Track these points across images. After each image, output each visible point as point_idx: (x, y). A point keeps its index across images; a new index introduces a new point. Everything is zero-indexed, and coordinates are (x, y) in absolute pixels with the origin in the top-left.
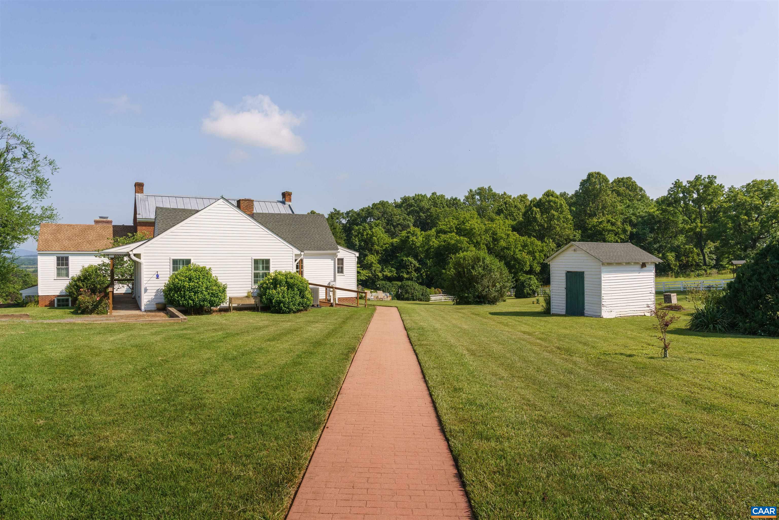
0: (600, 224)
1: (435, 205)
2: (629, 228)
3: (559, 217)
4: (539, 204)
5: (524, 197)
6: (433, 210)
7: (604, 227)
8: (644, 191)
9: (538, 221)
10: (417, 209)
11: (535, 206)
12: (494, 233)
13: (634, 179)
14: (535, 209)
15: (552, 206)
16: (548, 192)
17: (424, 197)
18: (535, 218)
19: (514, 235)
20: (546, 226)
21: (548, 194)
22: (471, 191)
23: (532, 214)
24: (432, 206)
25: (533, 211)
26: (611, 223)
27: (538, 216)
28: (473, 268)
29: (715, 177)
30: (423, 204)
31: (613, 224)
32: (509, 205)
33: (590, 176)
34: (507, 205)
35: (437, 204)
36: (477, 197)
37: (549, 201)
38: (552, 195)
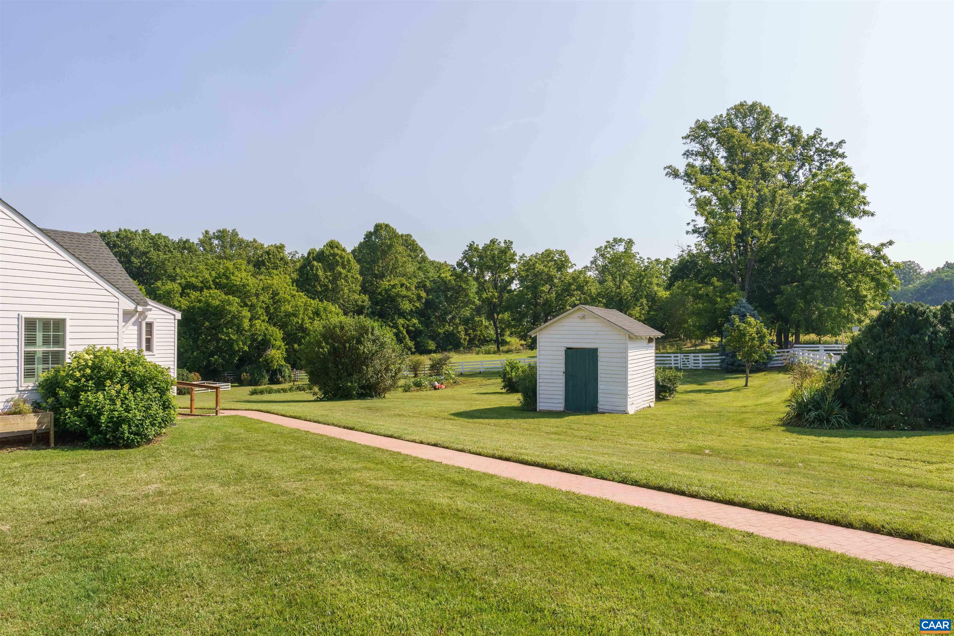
0: (392, 288)
1: (157, 247)
2: (423, 294)
3: (346, 276)
4: (320, 256)
5: (280, 248)
6: (153, 254)
7: (399, 291)
8: (425, 253)
9: (321, 280)
10: (127, 251)
11: (314, 259)
12: (275, 293)
13: (414, 237)
14: (315, 263)
15: (338, 262)
16: (332, 242)
17: (135, 235)
18: (316, 275)
19: (301, 297)
20: (330, 286)
21: (332, 245)
22: (207, 232)
23: (312, 270)
24: (152, 249)
25: (313, 266)
26: (406, 287)
27: (320, 273)
28: (359, 342)
29: (512, 242)
30: (135, 244)
31: (408, 289)
32: (273, 255)
33: (378, 227)
34: (270, 256)
35: (159, 246)
36: (216, 242)
37: (334, 255)
38: (337, 247)
